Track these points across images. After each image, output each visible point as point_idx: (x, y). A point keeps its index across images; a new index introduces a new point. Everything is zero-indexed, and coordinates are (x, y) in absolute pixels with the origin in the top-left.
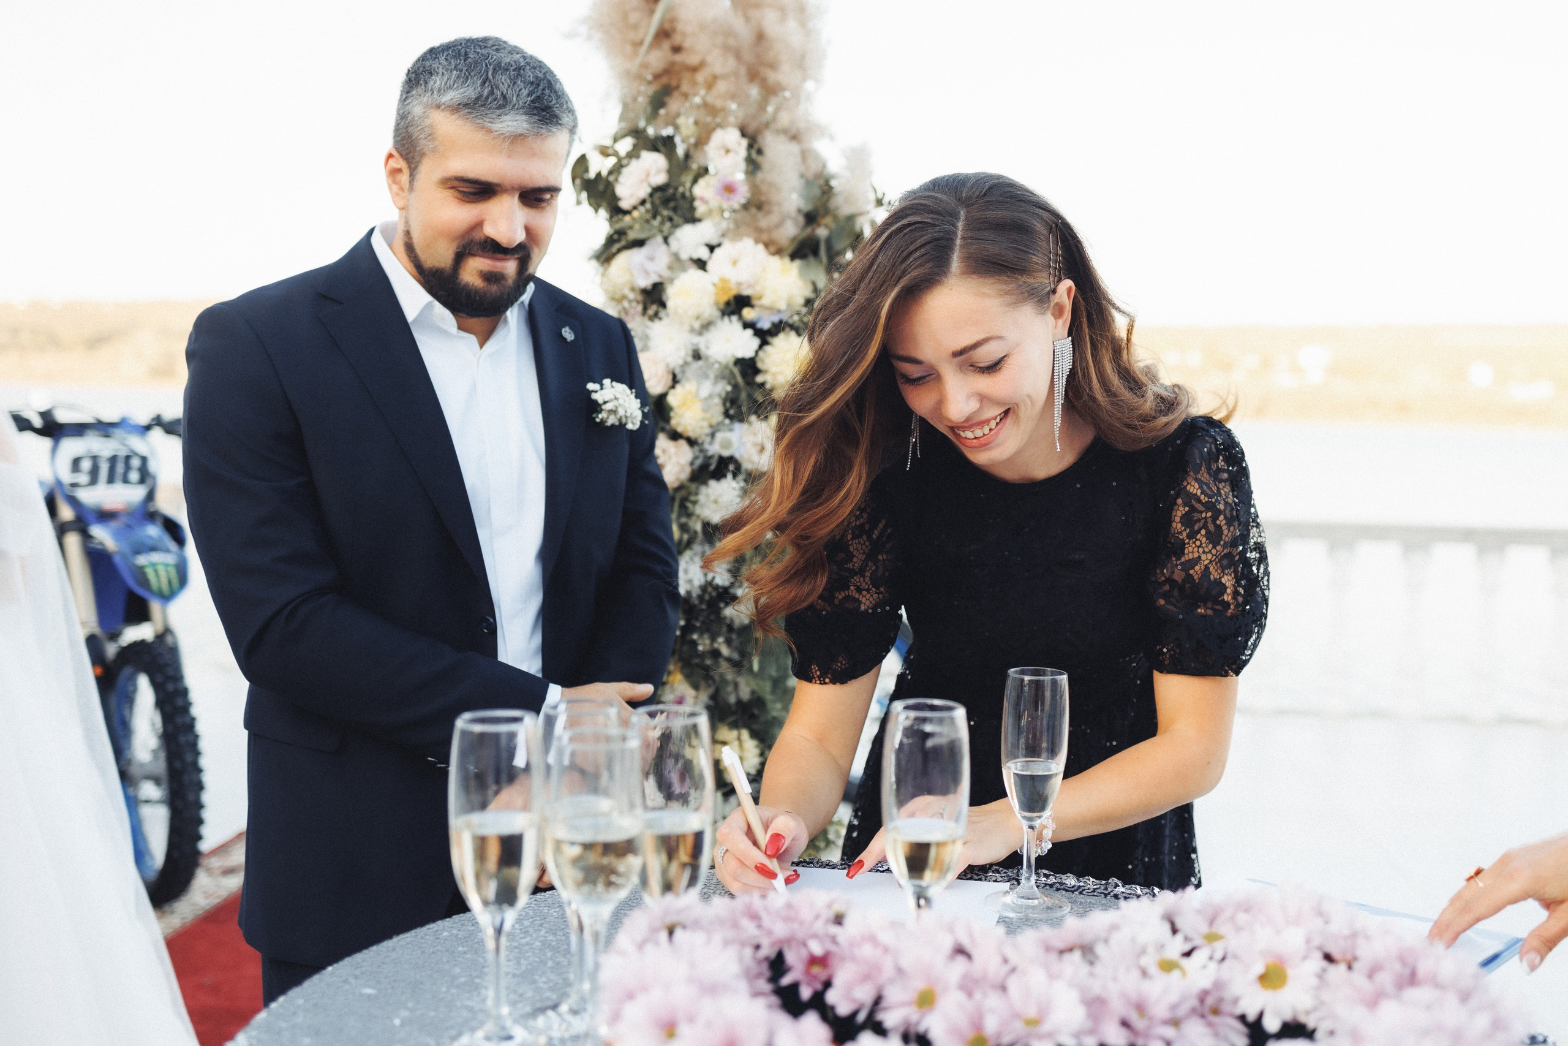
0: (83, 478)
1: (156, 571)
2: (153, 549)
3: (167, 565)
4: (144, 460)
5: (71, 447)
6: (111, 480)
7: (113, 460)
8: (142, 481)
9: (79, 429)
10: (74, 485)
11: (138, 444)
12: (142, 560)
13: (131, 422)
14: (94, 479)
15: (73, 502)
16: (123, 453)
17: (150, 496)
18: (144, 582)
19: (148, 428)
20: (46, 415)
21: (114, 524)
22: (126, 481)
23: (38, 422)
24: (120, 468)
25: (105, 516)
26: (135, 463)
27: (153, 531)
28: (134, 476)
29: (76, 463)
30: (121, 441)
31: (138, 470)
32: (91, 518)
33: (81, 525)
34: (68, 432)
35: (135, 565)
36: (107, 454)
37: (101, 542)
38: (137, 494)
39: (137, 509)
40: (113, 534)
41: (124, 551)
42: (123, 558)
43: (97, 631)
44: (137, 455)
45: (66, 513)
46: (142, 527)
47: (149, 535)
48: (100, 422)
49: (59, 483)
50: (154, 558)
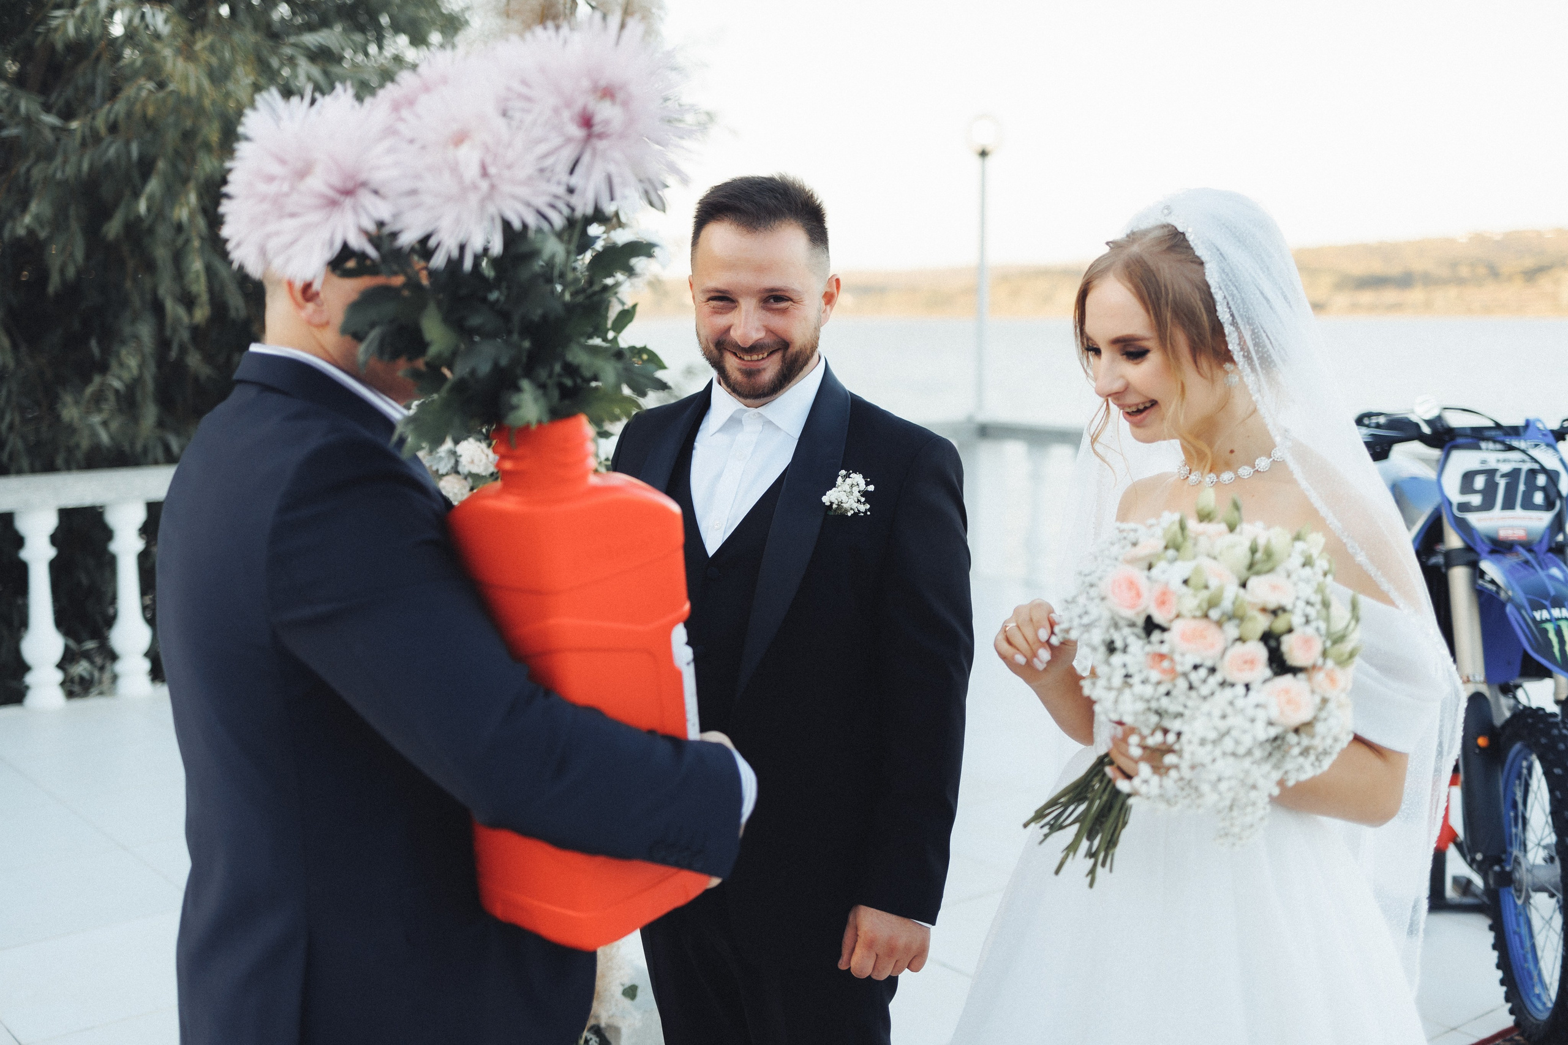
0: (1476, 500)
1: (1560, 632)
2: (1557, 603)
4: (1553, 477)
5: (1463, 460)
6: (1509, 505)
7: (1514, 475)
8: (1549, 505)
9: (1476, 437)
10: (1464, 507)
11: (1549, 460)
12: (1541, 615)
13: (1540, 426)
14: (1488, 505)
15: (1463, 527)
16: (1526, 466)
17: (1559, 524)
18: (1545, 647)
19: (1559, 435)
20: (1435, 422)
21: (1511, 560)
22: (1528, 505)
23: (1426, 430)
24: (1522, 487)
25: (1500, 547)
26: (1541, 480)
27: (1559, 572)
28: (1539, 498)
29: (1468, 478)
30: (1524, 451)
31: (1543, 489)
32: (1483, 548)
33: (1471, 557)
34: (1460, 441)
35: (1534, 619)
36: (1506, 468)
37: (1493, 582)
38: (1541, 520)
39: (1541, 542)
40: (1510, 572)
41: (1521, 597)
42: (1519, 607)
43: (1484, 689)
44: (1544, 470)
45: (1454, 541)
46: (1544, 566)
47: (1552, 578)
48: (1498, 426)
49: (1447, 501)
50: (1556, 612)
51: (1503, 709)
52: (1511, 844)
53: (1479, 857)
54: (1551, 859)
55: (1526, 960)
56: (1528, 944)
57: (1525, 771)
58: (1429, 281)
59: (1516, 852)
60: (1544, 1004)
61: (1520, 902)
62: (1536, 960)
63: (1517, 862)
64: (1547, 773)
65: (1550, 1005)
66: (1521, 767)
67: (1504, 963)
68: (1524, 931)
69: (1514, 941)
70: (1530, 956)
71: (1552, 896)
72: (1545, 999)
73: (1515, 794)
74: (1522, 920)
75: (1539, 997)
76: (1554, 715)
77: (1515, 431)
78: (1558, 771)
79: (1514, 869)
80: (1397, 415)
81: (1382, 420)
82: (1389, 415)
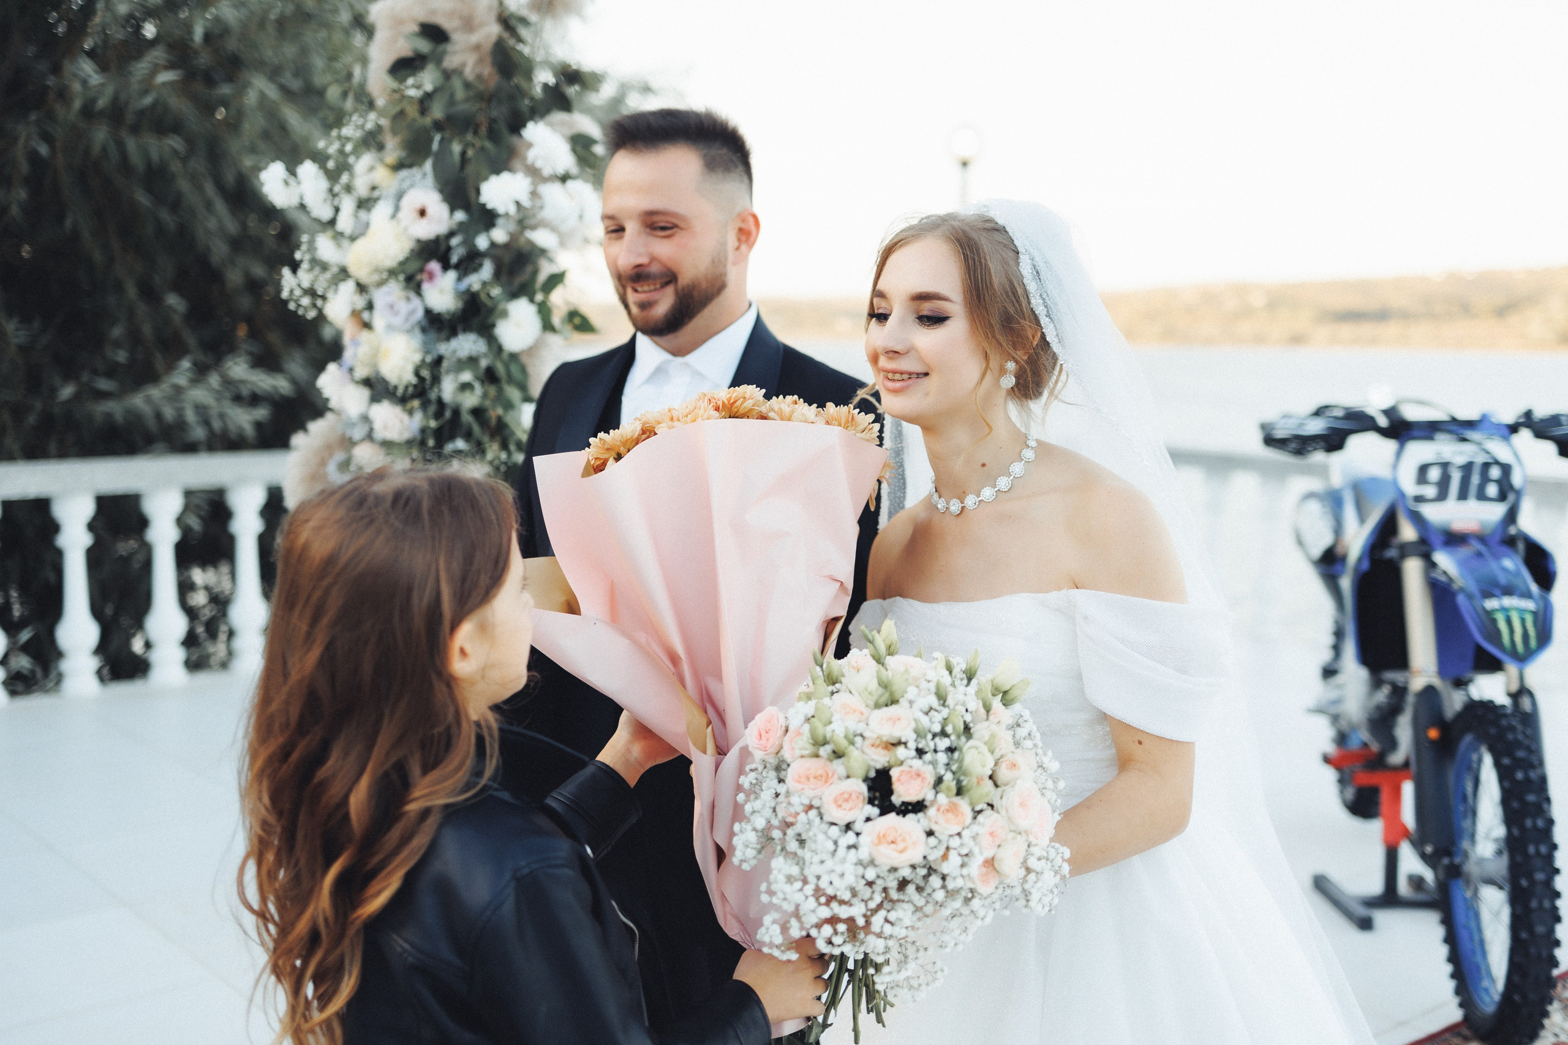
0: (1430, 491)
1: (1509, 622)
2: (1508, 591)
3: (1521, 611)
4: (1506, 469)
5: (1419, 451)
6: (1463, 495)
7: (1467, 468)
8: (1502, 497)
9: (1430, 430)
10: (1419, 499)
11: (1500, 450)
12: (1491, 604)
13: (1493, 420)
14: (1442, 496)
15: (1417, 518)
16: (1480, 459)
17: (1511, 516)
18: (1494, 635)
19: (1514, 429)
20: (1389, 413)
21: (1464, 551)
22: (1482, 496)
23: (1383, 422)
24: (1475, 479)
25: (1453, 539)
26: (1495, 472)
27: (1512, 564)
28: (1492, 490)
29: (1423, 470)
30: (1479, 444)
31: (1498, 482)
32: (1436, 540)
33: (1424, 548)
34: (1416, 433)
35: (1484, 609)
36: (1461, 460)
37: (1445, 573)
38: (1494, 512)
39: (1494, 532)
40: (1463, 564)
41: (1472, 586)
42: (1470, 597)
43: (1436, 681)
44: (1497, 463)
45: (1408, 532)
46: (1497, 557)
47: (1505, 570)
48: (1454, 420)
49: (1402, 495)
50: (1508, 601)
51: (1454, 702)
52: (1461, 837)
53: (1429, 849)
54: (1499, 853)
55: (1474, 953)
56: (1476, 938)
57: (1475, 765)
58: (1405, 316)
59: (1465, 844)
60: (1491, 998)
61: (1469, 894)
62: (1484, 953)
63: (1466, 855)
64: (1497, 764)
65: (1497, 998)
66: (1470, 761)
67: (1454, 958)
68: (1473, 925)
69: (1463, 934)
70: (1478, 950)
71: (1501, 888)
72: (1492, 991)
73: (1464, 788)
74: (1471, 914)
75: (1486, 990)
76: (1503, 707)
77: (1470, 424)
78: (1506, 761)
79: (1463, 863)
80: (1354, 408)
81: (1340, 413)
82: (1346, 409)
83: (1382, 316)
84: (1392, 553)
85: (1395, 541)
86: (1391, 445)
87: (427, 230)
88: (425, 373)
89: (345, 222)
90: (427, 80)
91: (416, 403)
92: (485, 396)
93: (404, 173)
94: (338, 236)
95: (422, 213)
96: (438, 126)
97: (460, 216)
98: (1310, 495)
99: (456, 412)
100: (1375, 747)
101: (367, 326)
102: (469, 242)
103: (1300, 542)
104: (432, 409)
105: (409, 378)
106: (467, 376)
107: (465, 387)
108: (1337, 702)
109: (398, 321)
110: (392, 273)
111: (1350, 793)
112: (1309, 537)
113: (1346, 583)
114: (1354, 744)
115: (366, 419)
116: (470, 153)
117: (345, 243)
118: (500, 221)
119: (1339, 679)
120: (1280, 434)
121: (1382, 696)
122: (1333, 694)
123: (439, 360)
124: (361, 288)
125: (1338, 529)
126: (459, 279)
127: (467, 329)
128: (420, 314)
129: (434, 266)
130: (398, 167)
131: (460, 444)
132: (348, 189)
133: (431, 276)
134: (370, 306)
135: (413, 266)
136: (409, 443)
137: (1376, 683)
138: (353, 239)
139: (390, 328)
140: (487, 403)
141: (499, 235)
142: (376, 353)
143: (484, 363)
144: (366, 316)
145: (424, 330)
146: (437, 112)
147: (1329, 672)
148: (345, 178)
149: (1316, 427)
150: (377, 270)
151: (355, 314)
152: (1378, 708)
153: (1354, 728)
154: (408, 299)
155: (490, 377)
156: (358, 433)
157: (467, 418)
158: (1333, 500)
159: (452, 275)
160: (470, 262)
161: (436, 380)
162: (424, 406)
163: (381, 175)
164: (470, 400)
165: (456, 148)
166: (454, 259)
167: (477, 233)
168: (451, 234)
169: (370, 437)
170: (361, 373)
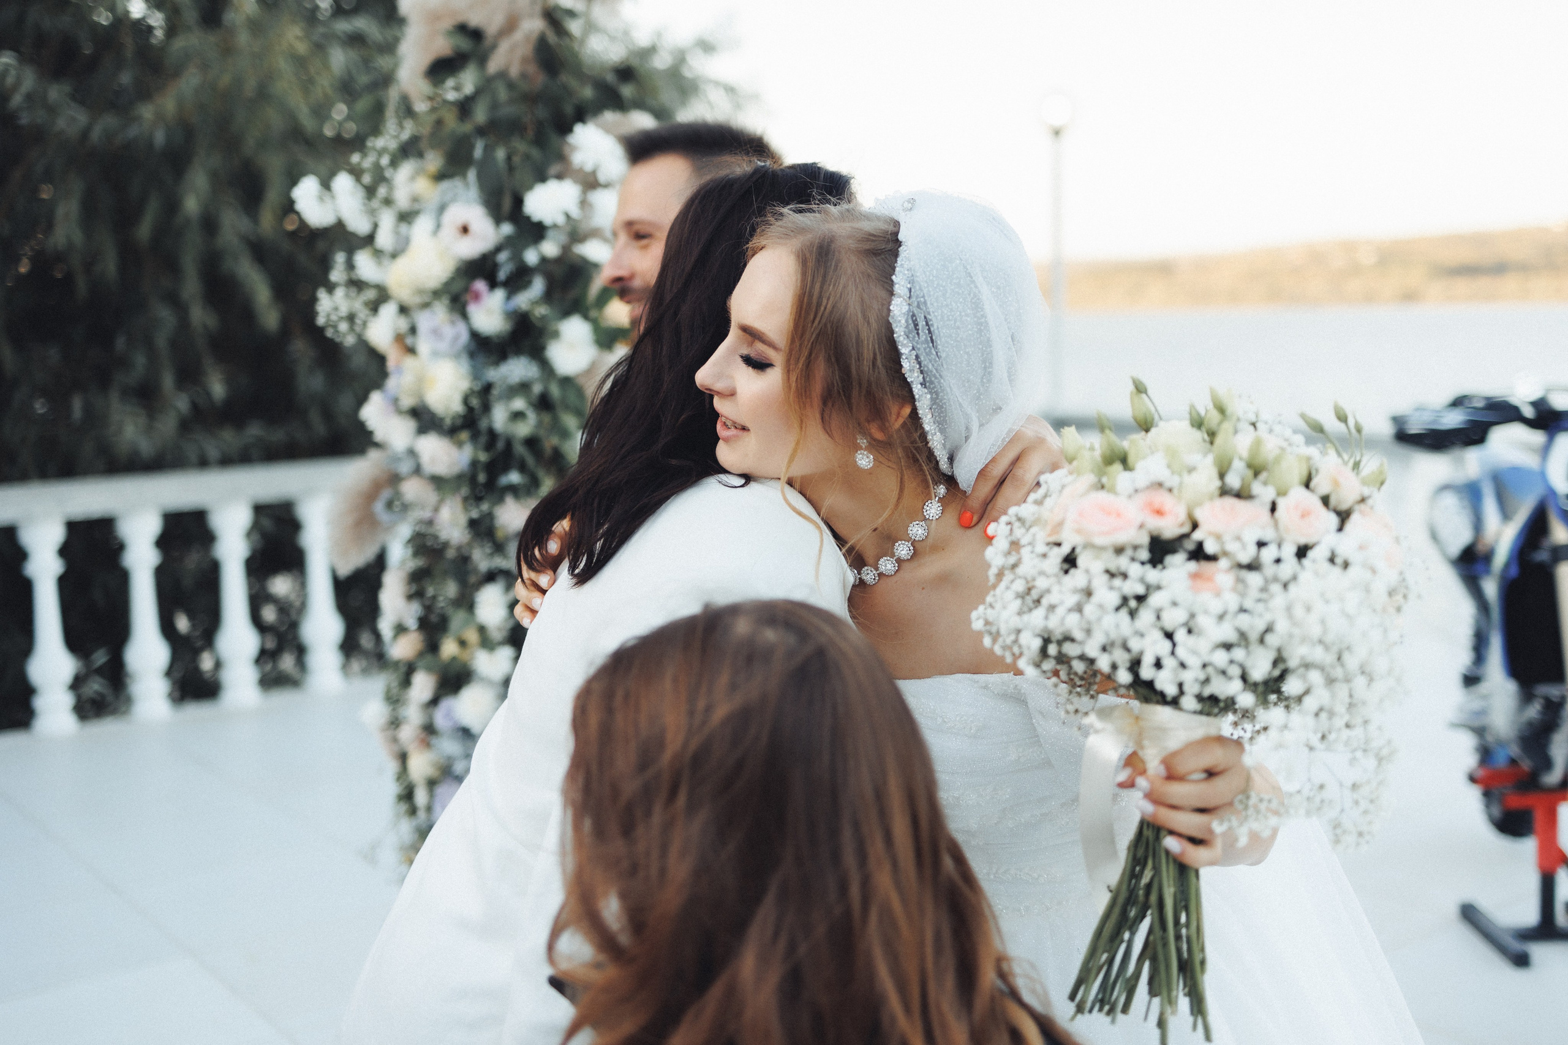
20: (1537, 403)
23: (1528, 412)
34: (1566, 424)
45: (1561, 535)
49: (1552, 492)
58: (1524, 268)
80: (1499, 397)
81: (1480, 404)
82: (1488, 399)
83: (1499, 269)
84: (1542, 556)
85: (1546, 543)
86: (1537, 437)
87: (471, 248)
88: (475, 402)
89: (385, 239)
90: (467, 81)
91: (464, 435)
92: (540, 424)
93: (446, 185)
94: (378, 253)
95: (465, 230)
96: (481, 131)
97: (507, 229)
98: (1445, 487)
99: (509, 443)
100: (1526, 765)
101: (411, 351)
102: (517, 257)
103: (1434, 536)
104: (483, 439)
105: (456, 406)
106: (519, 404)
107: (518, 416)
108: (1482, 712)
109: (444, 346)
110: (436, 294)
111: (1496, 811)
112: (1445, 533)
113: (1491, 588)
114: (1501, 760)
115: (412, 453)
116: (516, 159)
117: (386, 261)
118: (551, 234)
119: (1483, 688)
120: (1414, 429)
121: (1534, 711)
122: (1476, 705)
123: (487, 388)
124: (403, 310)
125: (1478, 524)
126: (509, 298)
127: (518, 352)
128: (464, 337)
129: (480, 285)
130: (440, 177)
131: (514, 477)
132: (388, 202)
133: (477, 297)
134: (413, 330)
135: (457, 286)
136: (459, 478)
137: (1527, 695)
138: (394, 256)
139: (435, 354)
140: (542, 433)
141: (550, 248)
142: (421, 381)
143: (537, 389)
144: (409, 341)
145: (472, 355)
146: (480, 115)
147: (1471, 680)
148: (382, 191)
149: (1454, 420)
150: (420, 292)
151: (399, 339)
152: (1530, 724)
153: (1501, 743)
154: (453, 323)
155: (544, 403)
156: (405, 468)
157: (520, 449)
158: (1471, 493)
159: (499, 294)
160: (519, 279)
161: (487, 408)
162: (475, 437)
163: (423, 186)
164: (523, 430)
165: (501, 154)
166: (502, 275)
167: (525, 246)
168: (498, 249)
169: (418, 470)
170: (407, 402)
